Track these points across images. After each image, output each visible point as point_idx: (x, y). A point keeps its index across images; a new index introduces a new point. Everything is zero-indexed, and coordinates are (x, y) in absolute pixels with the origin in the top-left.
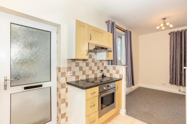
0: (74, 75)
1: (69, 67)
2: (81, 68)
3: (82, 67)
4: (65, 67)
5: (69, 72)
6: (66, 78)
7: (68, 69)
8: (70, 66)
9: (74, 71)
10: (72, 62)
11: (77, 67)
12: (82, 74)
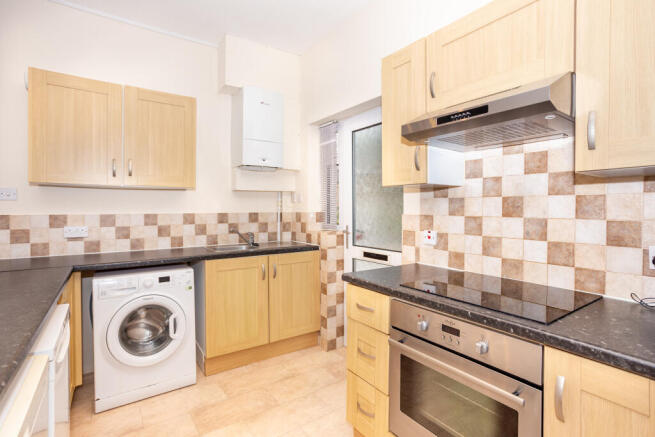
0: (445, 249)
1: (426, 217)
2: (473, 224)
3: (480, 218)
4: (415, 216)
5: (426, 233)
6: (417, 251)
7: (421, 221)
8: (429, 213)
9: (444, 231)
10: (435, 197)
11: (456, 218)
12: (479, 250)
